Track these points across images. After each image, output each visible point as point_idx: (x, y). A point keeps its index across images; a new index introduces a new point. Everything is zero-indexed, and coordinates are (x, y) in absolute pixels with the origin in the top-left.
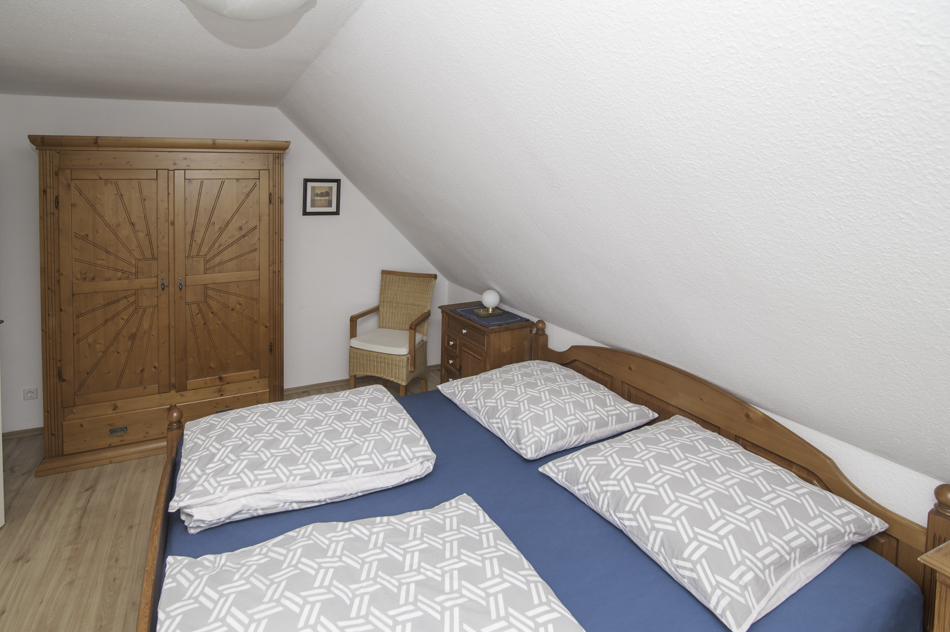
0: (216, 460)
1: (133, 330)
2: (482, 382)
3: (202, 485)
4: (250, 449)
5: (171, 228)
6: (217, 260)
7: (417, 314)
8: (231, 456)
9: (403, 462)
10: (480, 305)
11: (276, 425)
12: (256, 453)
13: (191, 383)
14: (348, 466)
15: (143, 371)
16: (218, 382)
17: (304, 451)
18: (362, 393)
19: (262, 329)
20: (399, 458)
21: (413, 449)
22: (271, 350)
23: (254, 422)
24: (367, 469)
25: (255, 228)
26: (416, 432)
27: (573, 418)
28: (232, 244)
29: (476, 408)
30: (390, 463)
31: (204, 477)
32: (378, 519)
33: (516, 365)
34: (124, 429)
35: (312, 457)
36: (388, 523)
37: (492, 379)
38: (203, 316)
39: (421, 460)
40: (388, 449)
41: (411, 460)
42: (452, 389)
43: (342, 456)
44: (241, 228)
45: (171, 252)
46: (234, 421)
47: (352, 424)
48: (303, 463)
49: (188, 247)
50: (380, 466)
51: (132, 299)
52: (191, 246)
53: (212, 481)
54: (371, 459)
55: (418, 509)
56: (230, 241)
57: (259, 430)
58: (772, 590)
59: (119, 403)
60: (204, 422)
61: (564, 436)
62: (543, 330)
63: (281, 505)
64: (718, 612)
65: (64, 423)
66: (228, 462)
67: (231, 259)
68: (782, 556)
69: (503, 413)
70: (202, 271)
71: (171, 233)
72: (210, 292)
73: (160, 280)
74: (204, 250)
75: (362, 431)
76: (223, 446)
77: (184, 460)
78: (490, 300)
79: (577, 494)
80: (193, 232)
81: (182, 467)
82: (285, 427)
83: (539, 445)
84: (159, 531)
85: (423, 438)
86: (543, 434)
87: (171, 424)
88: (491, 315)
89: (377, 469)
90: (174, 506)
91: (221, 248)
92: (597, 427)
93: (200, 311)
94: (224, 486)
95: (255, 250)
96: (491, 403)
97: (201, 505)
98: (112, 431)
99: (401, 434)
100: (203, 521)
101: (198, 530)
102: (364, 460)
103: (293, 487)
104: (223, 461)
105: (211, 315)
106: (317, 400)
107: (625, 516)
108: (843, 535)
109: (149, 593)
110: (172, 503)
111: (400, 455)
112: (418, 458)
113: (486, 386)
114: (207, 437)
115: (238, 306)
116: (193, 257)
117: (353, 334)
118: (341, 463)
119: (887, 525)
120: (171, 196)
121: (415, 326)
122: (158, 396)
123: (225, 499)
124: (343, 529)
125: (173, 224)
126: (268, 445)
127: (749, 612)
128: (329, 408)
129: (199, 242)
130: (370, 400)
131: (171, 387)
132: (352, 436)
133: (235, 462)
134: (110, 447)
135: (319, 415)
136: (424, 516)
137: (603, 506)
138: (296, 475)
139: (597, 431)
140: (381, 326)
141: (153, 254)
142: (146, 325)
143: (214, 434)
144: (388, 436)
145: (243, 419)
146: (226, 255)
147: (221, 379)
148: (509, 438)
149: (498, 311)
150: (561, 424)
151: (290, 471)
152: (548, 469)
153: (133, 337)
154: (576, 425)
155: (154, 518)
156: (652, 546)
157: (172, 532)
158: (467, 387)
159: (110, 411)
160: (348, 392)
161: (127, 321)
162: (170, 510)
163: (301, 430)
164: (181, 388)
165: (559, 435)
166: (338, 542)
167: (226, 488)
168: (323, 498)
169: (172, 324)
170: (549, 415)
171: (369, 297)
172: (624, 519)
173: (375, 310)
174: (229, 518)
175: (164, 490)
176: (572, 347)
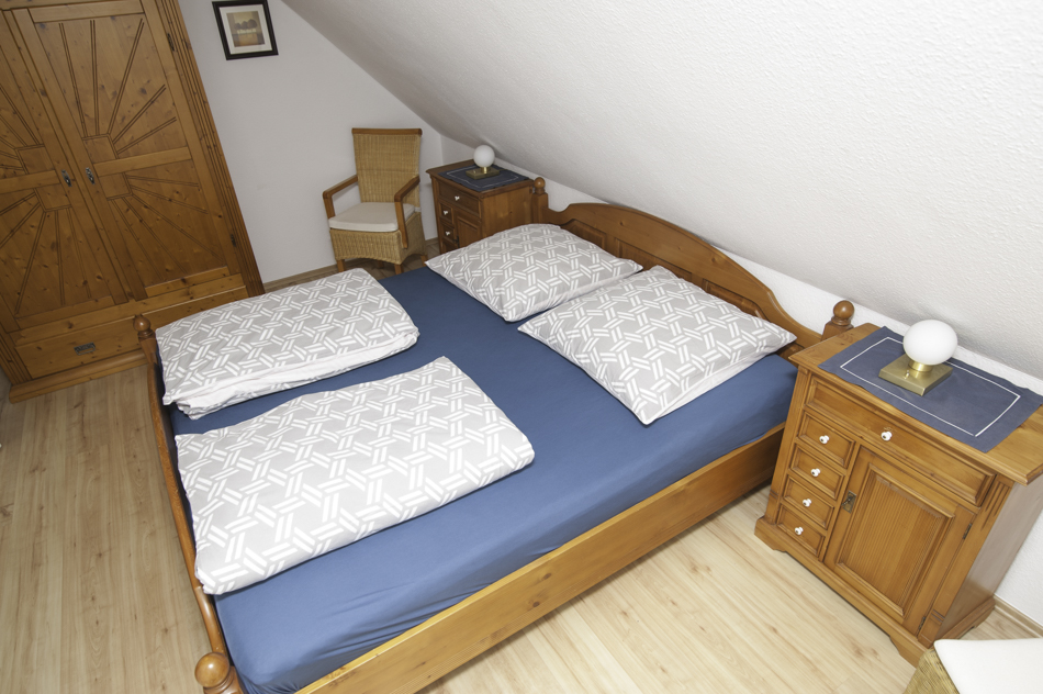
0: (197, 358)
1: (54, 238)
2: (469, 254)
3: (189, 380)
4: (229, 345)
5: (44, 99)
6: (127, 138)
7: (403, 181)
8: (211, 352)
9: (386, 338)
10: (472, 164)
11: (251, 320)
12: (237, 347)
13: (150, 290)
14: (331, 348)
15: (85, 283)
16: (181, 285)
17: (286, 340)
18: (341, 279)
19: (216, 219)
20: (382, 335)
21: (395, 326)
22: (234, 243)
23: (228, 320)
24: (351, 348)
25: (163, 89)
26: (398, 309)
27: (557, 278)
28: (139, 115)
29: (464, 280)
30: (373, 340)
31: (190, 374)
32: (361, 385)
33: (506, 232)
34: (91, 346)
35: (294, 344)
36: (370, 387)
37: (480, 249)
38: (135, 211)
39: (404, 334)
40: (370, 328)
41: (394, 335)
42: (441, 264)
43: (324, 339)
44: (143, 91)
45: (59, 133)
46: (206, 321)
47: (331, 310)
48: (286, 350)
49: (79, 125)
50: (364, 344)
51: (33, 201)
52: (83, 122)
53: (198, 375)
54: (354, 339)
55: (398, 373)
56: (135, 111)
57: (236, 326)
58: (684, 393)
59: (72, 320)
60: (175, 326)
61: (546, 297)
62: (543, 189)
63: (273, 387)
64: (636, 413)
65: (17, 348)
66: (210, 358)
67: (146, 136)
68: (698, 369)
69: (488, 282)
70: (112, 156)
71: (48, 106)
72: (134, 182)
73: (60, 174)
74: (104, 126)
75: (342, 315)
76: (201, 345)
77: (164, 363)
78: (484, 157)
79: (549, 344)
80: (78, 103)
81: (165, 369)
82: (262, 321)
83: (521, 308)
84: (161, 420)
85: (405, 314)
86: (525, 297)
87: (140, 333)
88: (487, 176)
89: (362, 347)
90: (168, 400)
91: (126, 122)
92: (580, 285)
93: (130, 207)
94: (211, 378)
95: (174, 120)
96: (477, 273)
97: (195, 396)
98: (79, 350)
99: (382, 313)
100: (201, 408)
101: (200, 416)
102: (347, 341)
103: (280, 371)
104: (204, 358)
105: (146, 210)
106: (291, 291)
107: (582, 356)
108: (756, 349)
109: (168, 461)
110: (164, 398)
111: (382, 332)
112: (400, 333)
113: (473, 257)
114: (182, 340)
115: (175, 195)
116: (92, 138)
117: (330, 213)
118: (324, 345)
119: (795, 338)
120: (24, 51)
121: (401, 198)
122: (116, 308)
123: (216, 388)
124: (329, 396)
125: (44, 93)
126: (247, 339)
127: (660, 409)
128: (306, 298)
129: (92, 116)
130: (349, 285)
131: (127, 297)
132: (332, 321)
133: (217, 357)
134: (82, 365)
135: (296, 306)
136: (403, 377)
137: (567, 352)
138: (281, 361)
139: (579, 289)
140: (364, 199)
141: (35, 139)
142: (67, 231)
143: (188, 336)
144: (369, 317)
145: (215, 318)
146: (138, 129)
147: (184, 281)
148: (493, 305)
149: (495, 171)
150: (543, 286)
151: (275, 359)
152: (524, 328)
153: (56, 246)
154: (558, 285)
155: (153, 412)
156: (599, 375)
157: (174, 419)
158: (455, 260)
159: (66, 330)
160: (325, 280)
161: (40, 228)
162: (165, 404)
163: (279, 322)
164: (141, 296)
165: (540, 297)
166: (325, 406)
167: (214, 380)
168: (312, 377)
169: (99, 225)
170: (532, 279)
171: (344, 167)
172: (580, 359)
173: (353, 181)
174: (225, 403)
175: (154, 390)
176: (570, 206)
